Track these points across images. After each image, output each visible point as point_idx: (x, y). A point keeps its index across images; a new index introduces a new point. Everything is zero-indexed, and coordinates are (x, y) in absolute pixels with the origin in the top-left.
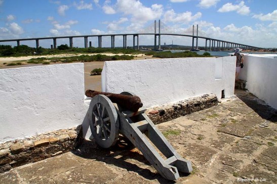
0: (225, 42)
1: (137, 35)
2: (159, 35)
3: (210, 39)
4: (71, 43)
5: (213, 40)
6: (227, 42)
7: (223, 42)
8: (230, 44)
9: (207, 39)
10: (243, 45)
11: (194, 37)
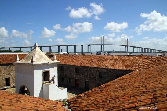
0: (146, 49)
1: (90, 45)
2: (103, 45)
3: (136, 47)
4: (50, 50)
5: (138, 47)
6: (148, 49)
7: (144, 48)
8: (150, 50)
9: (134, 47)
10: (158, 50)
11: (125, 46)
